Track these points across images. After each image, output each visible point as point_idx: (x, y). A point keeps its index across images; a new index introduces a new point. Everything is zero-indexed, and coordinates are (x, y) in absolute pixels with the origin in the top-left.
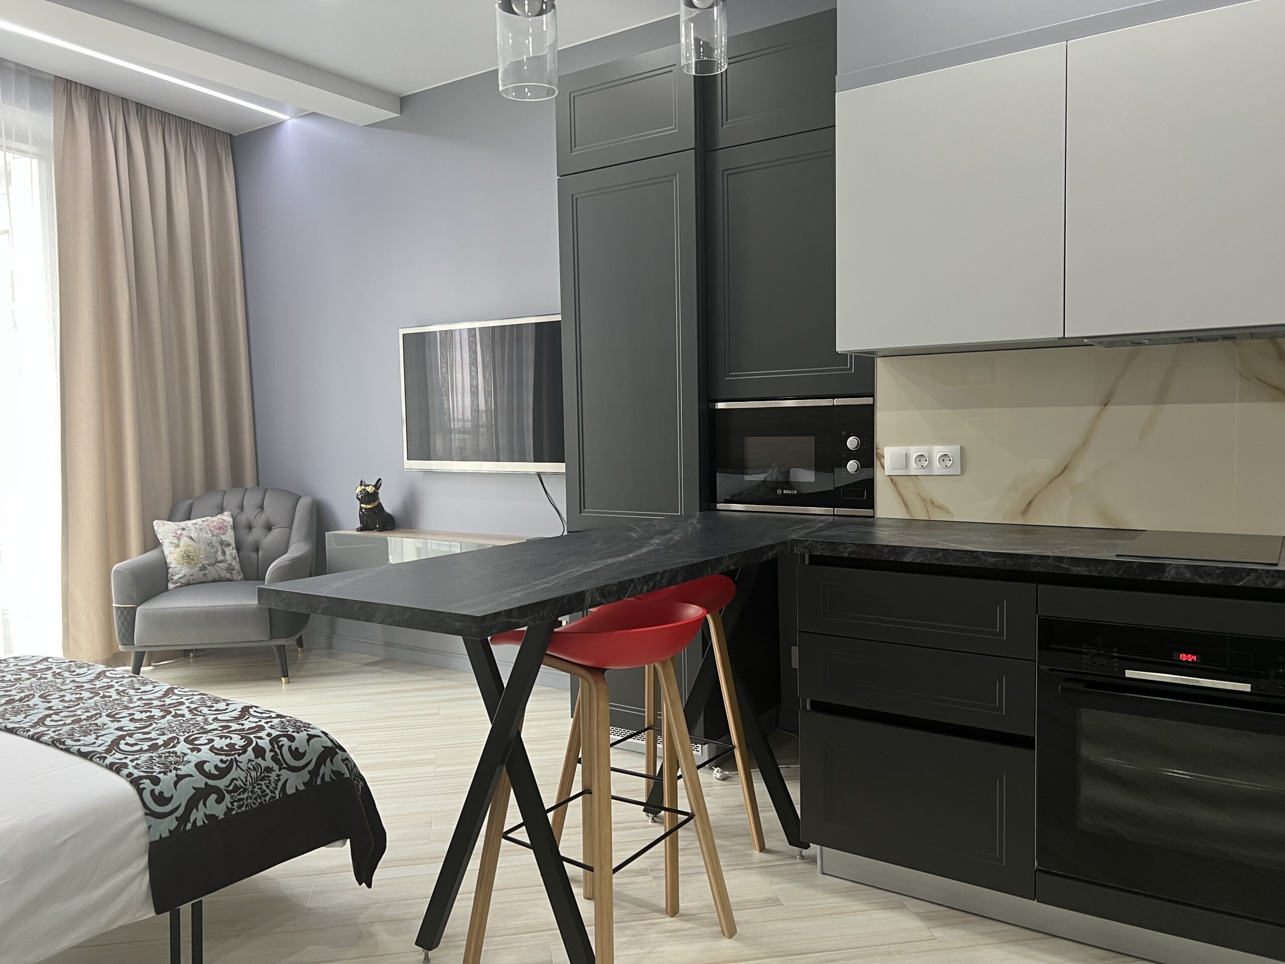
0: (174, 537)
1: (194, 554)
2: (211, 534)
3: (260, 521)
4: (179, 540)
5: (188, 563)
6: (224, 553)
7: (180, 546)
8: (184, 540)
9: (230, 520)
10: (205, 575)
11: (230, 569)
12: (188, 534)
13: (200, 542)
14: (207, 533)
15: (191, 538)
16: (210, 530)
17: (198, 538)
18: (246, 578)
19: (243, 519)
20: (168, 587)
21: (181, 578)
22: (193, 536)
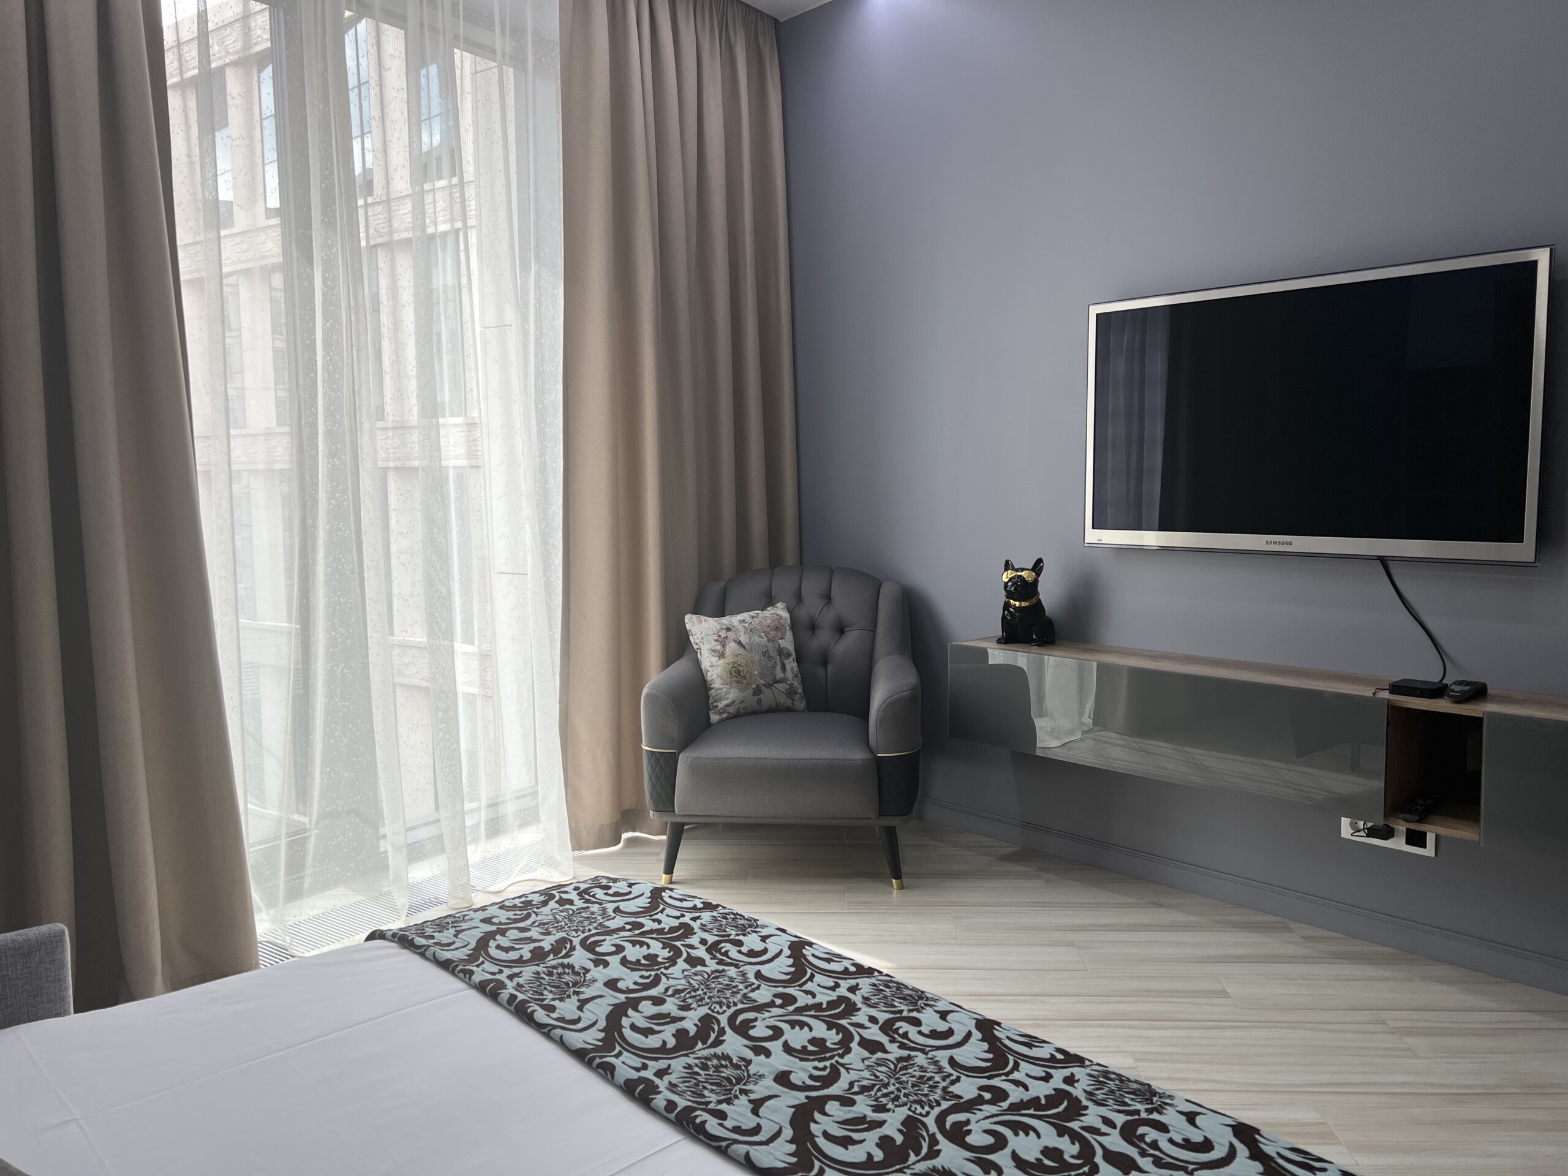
0: (716, 641)
1: (745, 668)
2: (766, 638)
3: (827, 618)
4: (724, 646)
5: (738, 682)
6: (784, 668)
7: (726, 656)
8: (732, 646)
9: (785, 615)
10: (759, 701)
11: (791, 692)
12: (735, 637)
13: (753, 650)
14: (761, 637)
15: (740, 643)
16: (764, 632)
17: (751, 645)
18: (810, 708)
19: (803, 613)
20: (709, 718)
21: (727, 706)
22: (744, 639)
